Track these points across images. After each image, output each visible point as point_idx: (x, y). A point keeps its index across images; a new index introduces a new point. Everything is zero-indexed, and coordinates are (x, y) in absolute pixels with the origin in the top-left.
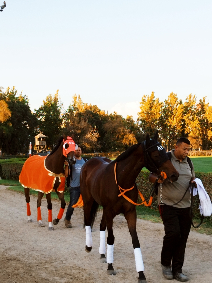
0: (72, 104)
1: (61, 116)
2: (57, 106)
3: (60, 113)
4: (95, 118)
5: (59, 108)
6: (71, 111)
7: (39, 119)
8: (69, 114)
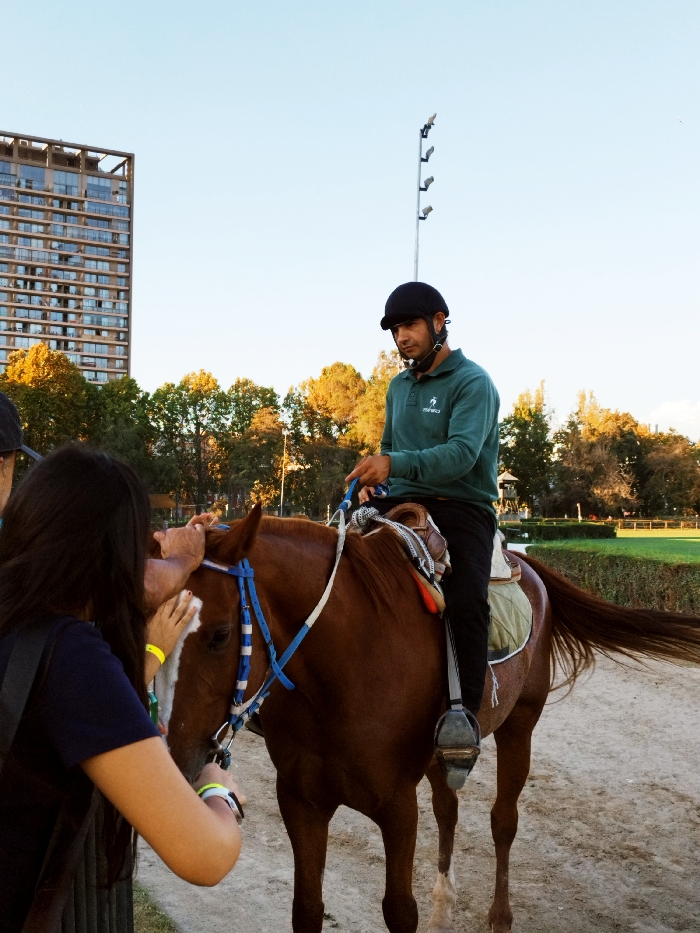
0: (576, 410)
1: (550, 437)
2: (544, 413)
3: (547, 430)
4: (628, 441)
5: (546, 419)
6: (572, 424)
7: (502, 442)
8: (569, 431)
